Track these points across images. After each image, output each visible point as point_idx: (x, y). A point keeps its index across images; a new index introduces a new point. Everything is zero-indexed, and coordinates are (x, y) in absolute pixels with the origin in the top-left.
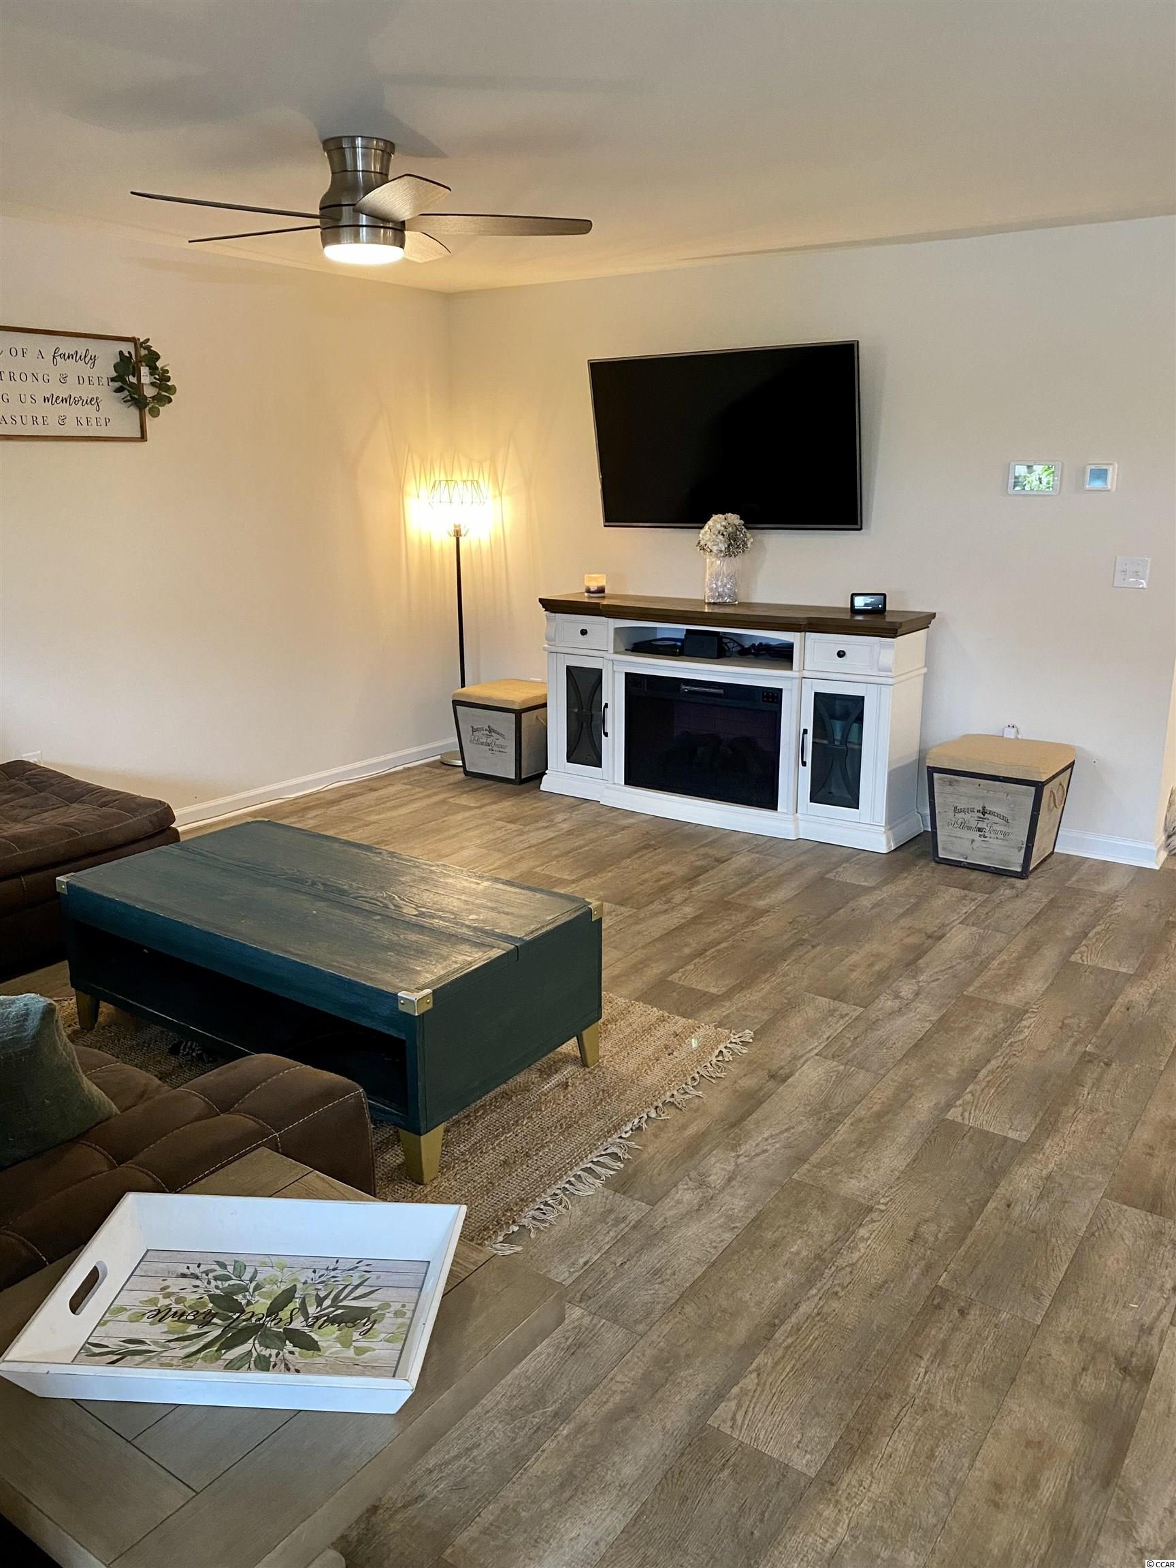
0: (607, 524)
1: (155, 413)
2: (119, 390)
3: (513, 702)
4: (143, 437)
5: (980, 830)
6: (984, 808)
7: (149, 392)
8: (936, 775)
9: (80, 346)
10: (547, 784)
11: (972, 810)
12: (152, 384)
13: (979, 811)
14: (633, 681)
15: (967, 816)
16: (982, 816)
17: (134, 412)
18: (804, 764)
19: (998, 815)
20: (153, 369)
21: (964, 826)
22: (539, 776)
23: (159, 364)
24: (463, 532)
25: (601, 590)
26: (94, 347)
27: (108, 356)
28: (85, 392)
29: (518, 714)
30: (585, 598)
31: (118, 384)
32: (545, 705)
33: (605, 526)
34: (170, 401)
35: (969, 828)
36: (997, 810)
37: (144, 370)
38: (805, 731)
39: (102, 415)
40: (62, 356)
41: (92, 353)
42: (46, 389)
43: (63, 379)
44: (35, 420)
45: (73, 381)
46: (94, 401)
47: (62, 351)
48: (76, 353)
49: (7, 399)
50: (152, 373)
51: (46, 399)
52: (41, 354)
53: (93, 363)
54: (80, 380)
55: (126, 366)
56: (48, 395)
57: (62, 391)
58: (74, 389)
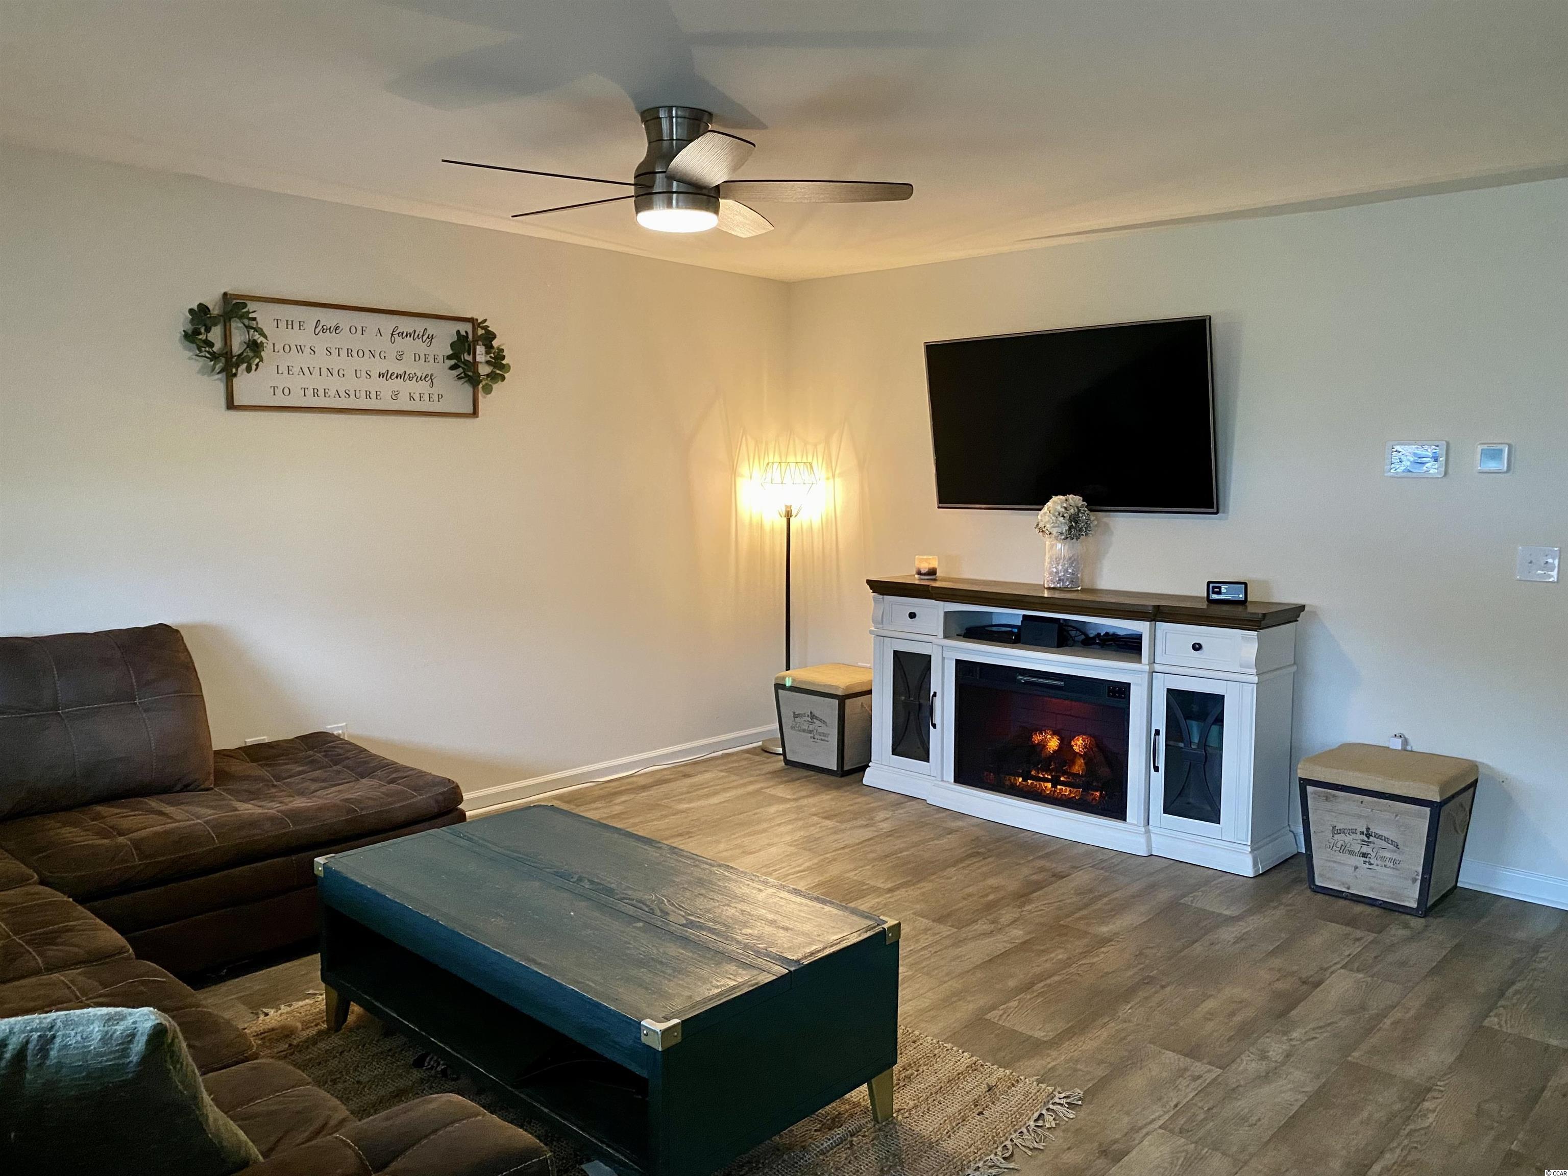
0: (940, 505)
1: (488, 390)
2: (453, 368)
3: (837, 688)
4: (475, 413)
5: (1364, 855)
6: (1368, 829)
7: (484, 370)
8: (1310, 789)
9: (418, 325)
10: (870, 777)
11: (1354, 832)
12: (488, 362)
13: (1362, 833)
14: (963, 667)
15: (1348, 838)
16: (1366, 839)
17: (468, 389)
18: (1156, 769)
19: (1386, 840)
20: (489, 348)
21: (1343, 849)
22: (863, 769)
23: (495, 343)
24: (794, 513)
25: (932, 572)
26: (433, 327)
27: (446, 334)
28: (419, 369)
29: (841, 700)
30: (916, 580)
31: (453, 362)
32: (870, 692)
33: (939, 507)
34: (503, 378)
35: (1351, 852)
36: (1386, 834)
37: (480, 349)
38: (1157, 732)
39: (435, 391)
40: (401, 334)
41: (430, 332)
42: (383, 367)
43: (400, 357)
44: (368, 395)
45: (409, 357)
46: (429, 378)
47: (400, 330)
48: (415, 332)
49: (341, 374)
50: (487, 353)
51: (381, 375)
52: (380, 332)
53: (433, 342)
54: (416, 357)
55: (461, 345)
56: (383, 370)
57: (397, 367)
58: (409, 366)
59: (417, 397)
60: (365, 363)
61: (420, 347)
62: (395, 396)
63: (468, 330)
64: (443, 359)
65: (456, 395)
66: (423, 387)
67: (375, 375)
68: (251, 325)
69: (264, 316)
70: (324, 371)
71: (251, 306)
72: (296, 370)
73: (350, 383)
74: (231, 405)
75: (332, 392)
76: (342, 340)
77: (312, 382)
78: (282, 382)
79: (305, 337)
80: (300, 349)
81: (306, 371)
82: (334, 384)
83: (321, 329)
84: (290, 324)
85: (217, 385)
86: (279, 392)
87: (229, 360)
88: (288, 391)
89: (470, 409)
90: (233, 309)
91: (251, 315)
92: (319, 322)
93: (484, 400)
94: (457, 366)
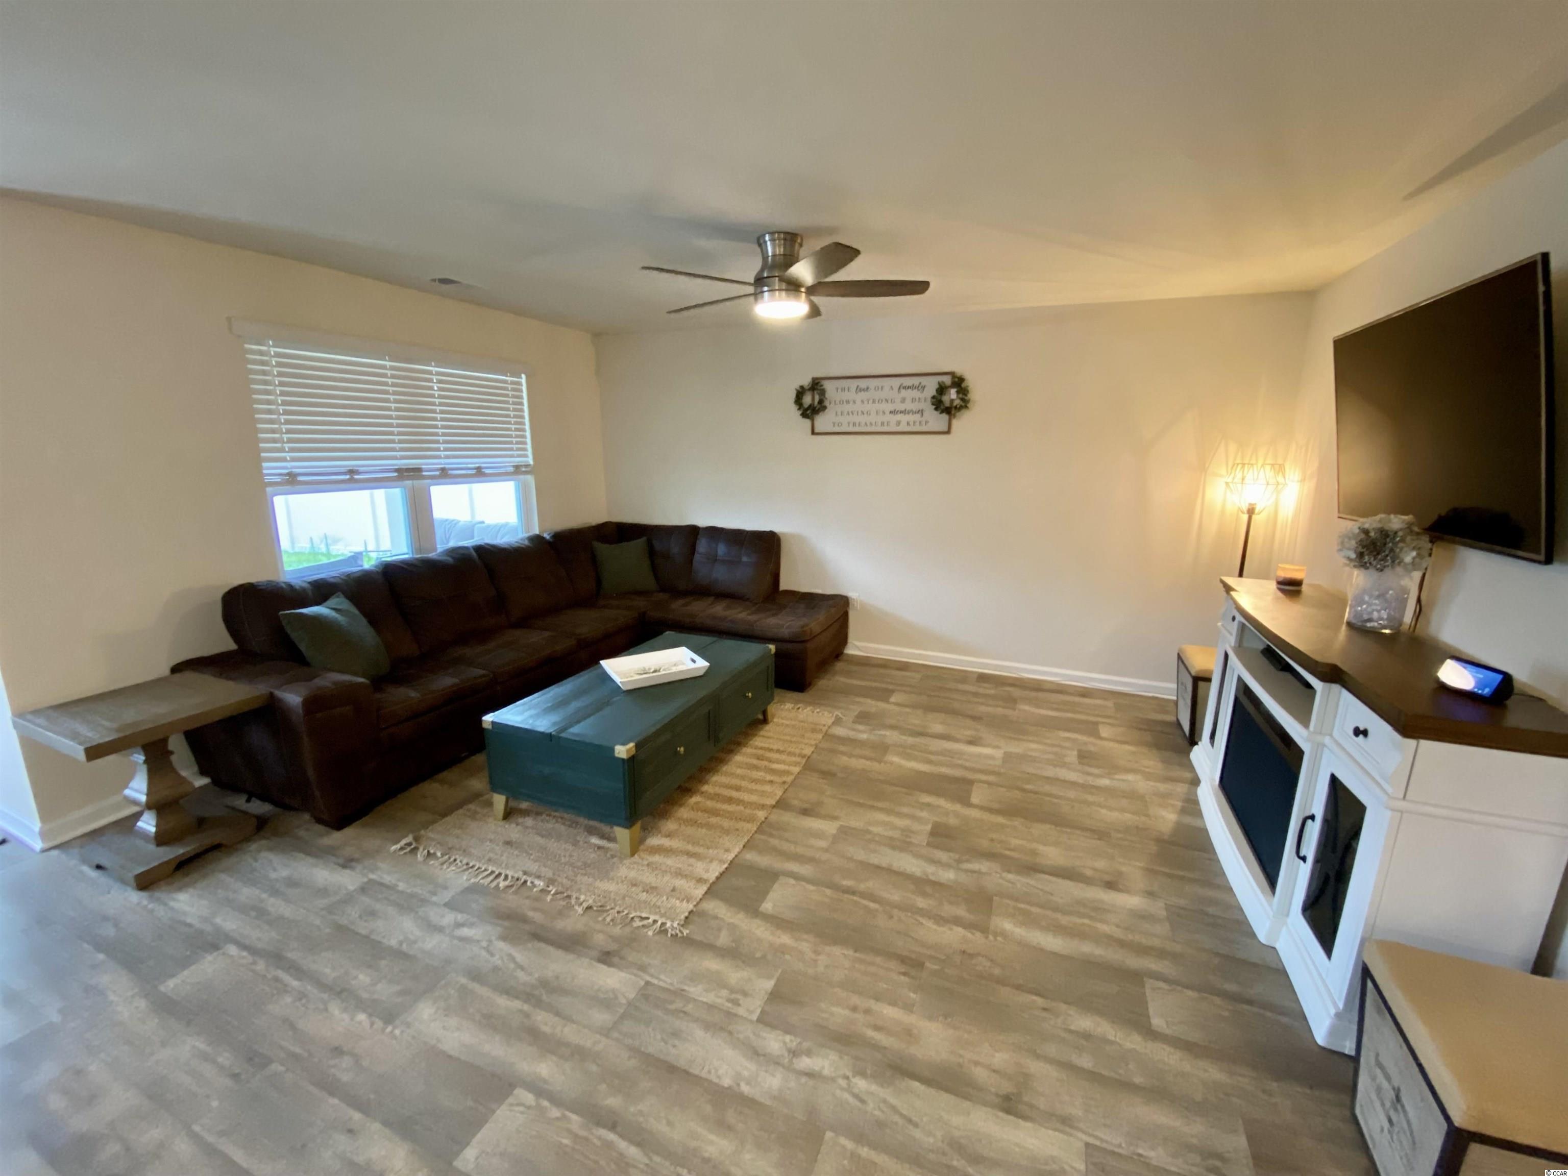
1: (958, 416)
7: (955, 403)
9: (915, 381)
10: (1194, 753)
12: (958, 399)
17: (944, 416)
20: (960, 389)
23: (965, 386)
24: (1256, 511)
25: (1293, 583)
26: (924, 381)
27: (932, 385)
28: (914, 407)
29: (1196, 680)
31: (936, 401)
34: (968, 407)
37: (954, 391)
39: (923, 419)
40: (905, 388)
41: (923, 384)
42: (890, 407)
43: (903, 400)
44: (883, 424)
45: (908, 401)
46: (921, 412)
47: (904, 385)
48: (913, 385)
49: (868, 413)
50: (958, 392)
51: (891, 412)
52: (892, 388)
53: (923, 390)
54: (913, 400)
55: (942, 390)
56: (892, 409)
57: (902, 407)
58: (909, 406)
59: (911, 423)
60: (880, 407)
61: (915, 394)
62: (898, 423)
63: (947, 380)
64: (929, 400)
65: (937, 420)
66: (917, 417)
67: (887, 412)
68: (823, 393)
69: (828, 386)
70: (860, 412)
71: (824, 383)
72: (846, 413)
73: (873, 418)
74: (813, 433)
75: (863, 424)
76: (871, 395)
77: (852, 418)
78: (838, 420)
79: (851, 395)
80: (848, 402)
81: (850, 413)
82: (864, 419)
83: (859, 390)
84: (843, 390)
85: (807, 422)
86: (836, 425)
87: (810, 412)
88: (840, 424)
89: (946, 429)
90: (816, 385)
91: (822, 388)
92: (858, 386)
93: (955, 422)
94: (938, 404)
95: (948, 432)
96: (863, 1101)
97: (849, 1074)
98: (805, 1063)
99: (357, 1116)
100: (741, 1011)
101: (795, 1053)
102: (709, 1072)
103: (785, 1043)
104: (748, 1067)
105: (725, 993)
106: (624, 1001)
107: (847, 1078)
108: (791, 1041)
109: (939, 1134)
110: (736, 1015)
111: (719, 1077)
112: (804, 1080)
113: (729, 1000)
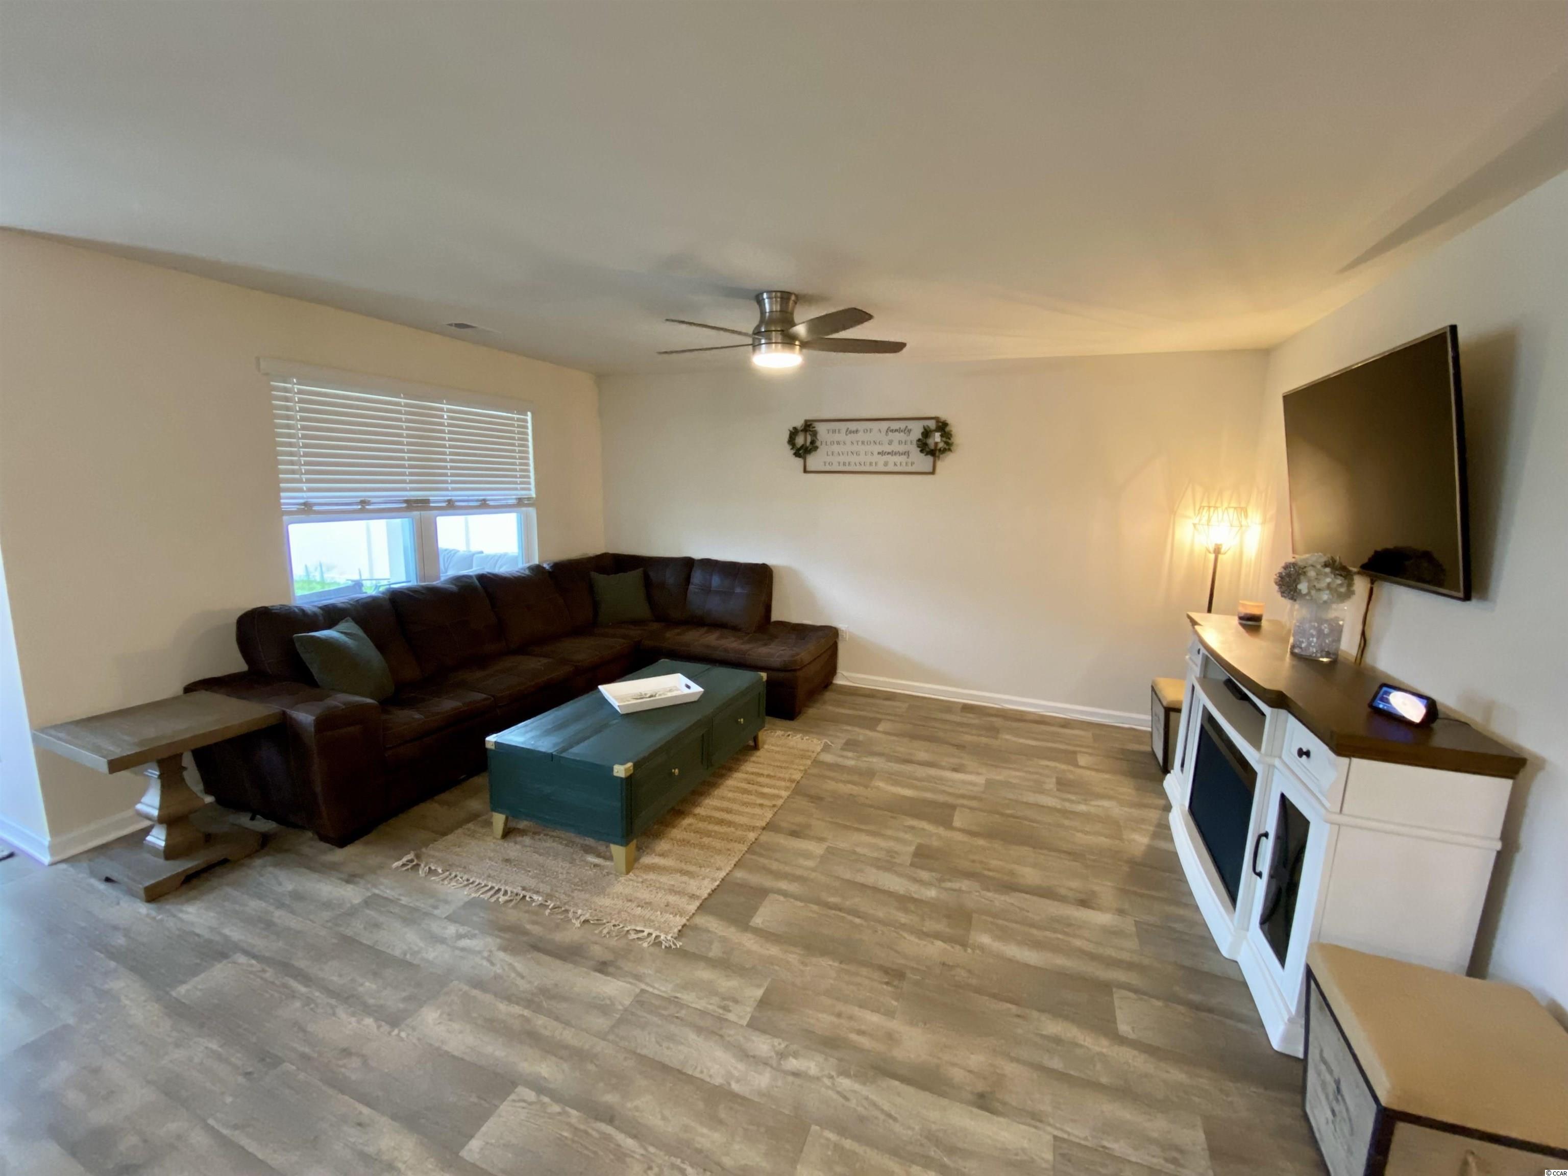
1: (942, 458)
2: (921, 447)
3: (1166, 699)
7: (940, 446)
9: (902, 425)
10: (1167, 781)
12: (942, 442)
17: (929, 458)
18: (1260, 875)
20: (944, 433)
23: (948, 430)
25: (1254, 618)
26: (911, 425)
27: (917, 430)
28: (902, 448)
29: (1167, 711)
31: (921, 444)
34: (951, 450)
37: (938, 435)
38: (1266, 835)
39: (910, 460)
40: (892, 431)
41: (909, 427)
42: (879, 448)
43: (890, 443)
44: (871, 464)
45: (896, 443)
46: (907, 454)
47: (891, 428)
48: (900, 428)
49: (858, 454)
50: (942, 436)
51: (879, 453)
52: (880, 431)
53: (910, 433)
54: (900, 442)
55: (927, 433)
56: (880, 451)
57: (888, 449)
58: (896, 447)
59: (898, 464)
60: (869, 448)
61: (902, 436)
62: (886, 464)
63: (932, 424)
64: (915, 442)
65: (924, 462)
66: (903, 459)
67: (875, 453)
68: (815, 434)
69: (821, 428)
70: (850, 453)
71: (816, 425)
72: (837, 453)
73: (862, 458)
74: (805, 471)
75: (853, 463)
76: (861, 436)
77: (842, 459)
78: (829, 459)
79: (841, 437)
80: (838, 443)
81: (841, 453)
82: (854, 459)
83: (849, 432)
84: (834, 431)
85: (799, 462)
86: (827, 464)
87: (803, 450)
88: (831, 464)
89: (931, 470)
90: (808, 427)
91: (814, 429)
92: (848, 429)
93: (939, 464)
94: (923, 446)
95: (933, 472)
96: (846, 1099)
97: (833, 1073)
98: (793, 1064)
99: (366, 1110)
100: (731, 1017)
101: (782, 1055)
102: (702, 1072)
103: (773, 1046)
104: (739, 1067)
105: (715, 1000)
106: (620, 1007)
107: (831, 1077)
108: (780, 1044)
109: (917, 1128)
110: (726, 1020)
111: (710, 1076)
112: (790, 1079)
113: (720, 1007)
